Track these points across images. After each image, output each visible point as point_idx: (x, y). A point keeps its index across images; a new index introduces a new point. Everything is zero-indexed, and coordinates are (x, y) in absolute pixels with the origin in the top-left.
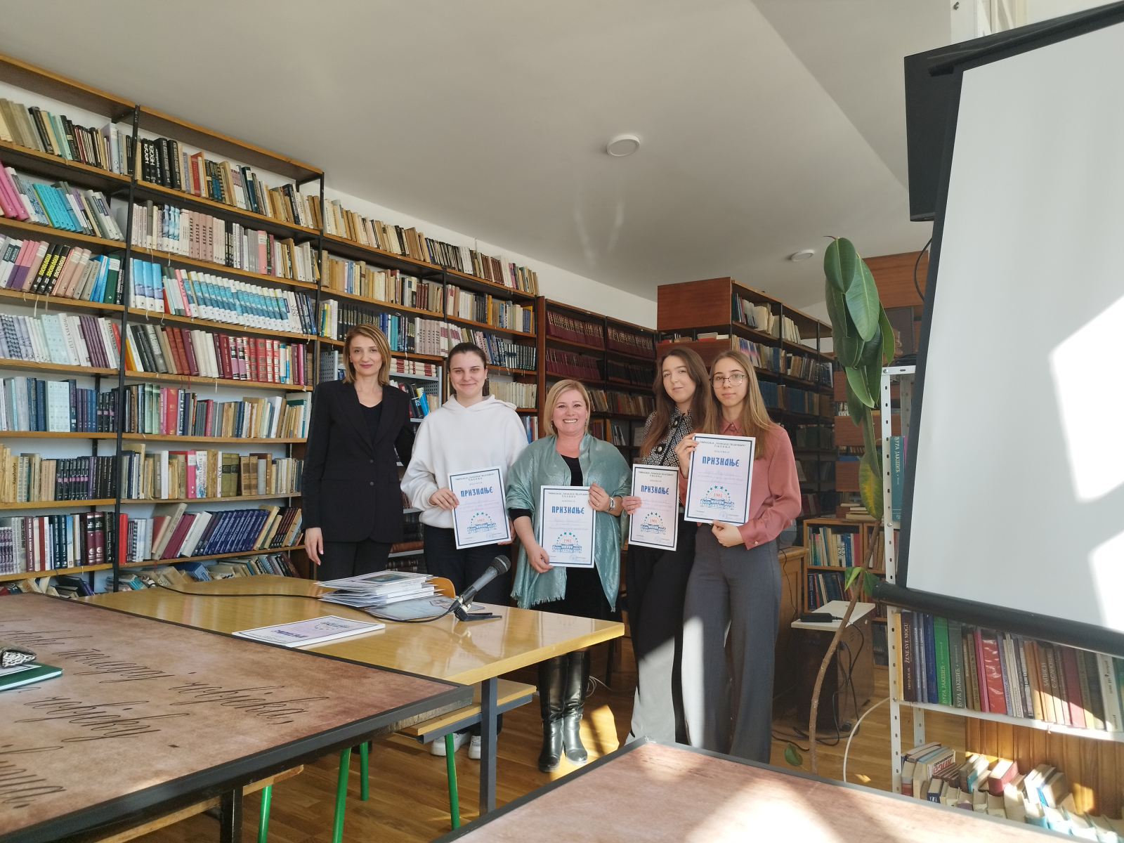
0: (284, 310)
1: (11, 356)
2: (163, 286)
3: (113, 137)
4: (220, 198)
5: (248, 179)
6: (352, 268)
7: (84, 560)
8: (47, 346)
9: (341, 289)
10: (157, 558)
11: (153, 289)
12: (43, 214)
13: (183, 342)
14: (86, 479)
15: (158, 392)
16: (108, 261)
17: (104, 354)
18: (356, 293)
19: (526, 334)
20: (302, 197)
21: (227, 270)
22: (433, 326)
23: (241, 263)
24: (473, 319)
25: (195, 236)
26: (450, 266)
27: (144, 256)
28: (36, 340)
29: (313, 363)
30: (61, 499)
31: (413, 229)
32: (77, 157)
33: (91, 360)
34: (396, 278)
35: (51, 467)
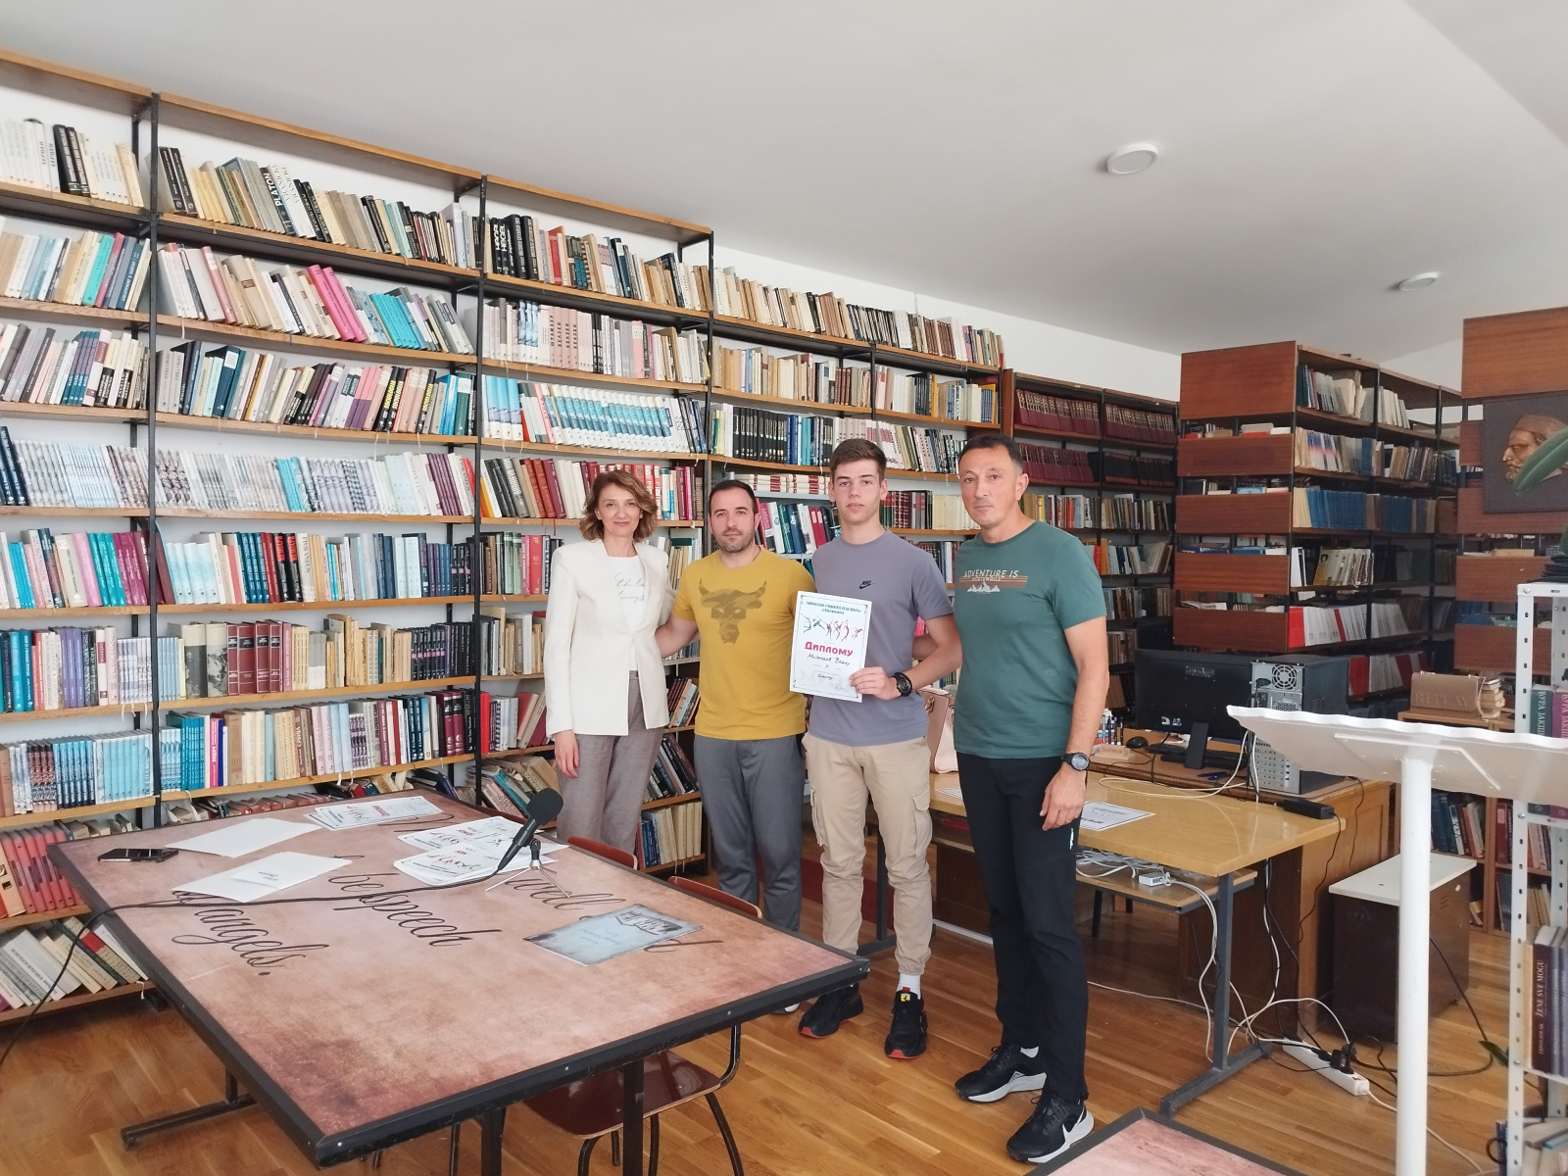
0: (665, 423)
1: (355, 509)
2: (521, 407)
3: (458, 221)
4: (585, 284)
5: (619, 254)
6: (750, 357)
7: (443, 752)
8: (393, 493)
9: (737, 389)
10: (523, 745)
11: (509, 412)
12: (382, 331)
13: (545, 476)
14: (443, 654)
15: (519, 541)
16: (457, 380)
17: (456, 498)
18: (757, 391)
19: (986, 426)
20: (686, 268)
21: (596, 377)
22: (856, 426)
23: (612, 367)
24: (912, 411)
25: (557, 339)
26: (881, 341)
27: (498, 371)
28: (381, 487)
29: (703, 490)
30: (416, 679)
31: (830, 295)
32: (418, 254)
33: (442, 507)
34: (808, 365)
35: (405, 642)
